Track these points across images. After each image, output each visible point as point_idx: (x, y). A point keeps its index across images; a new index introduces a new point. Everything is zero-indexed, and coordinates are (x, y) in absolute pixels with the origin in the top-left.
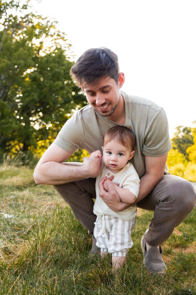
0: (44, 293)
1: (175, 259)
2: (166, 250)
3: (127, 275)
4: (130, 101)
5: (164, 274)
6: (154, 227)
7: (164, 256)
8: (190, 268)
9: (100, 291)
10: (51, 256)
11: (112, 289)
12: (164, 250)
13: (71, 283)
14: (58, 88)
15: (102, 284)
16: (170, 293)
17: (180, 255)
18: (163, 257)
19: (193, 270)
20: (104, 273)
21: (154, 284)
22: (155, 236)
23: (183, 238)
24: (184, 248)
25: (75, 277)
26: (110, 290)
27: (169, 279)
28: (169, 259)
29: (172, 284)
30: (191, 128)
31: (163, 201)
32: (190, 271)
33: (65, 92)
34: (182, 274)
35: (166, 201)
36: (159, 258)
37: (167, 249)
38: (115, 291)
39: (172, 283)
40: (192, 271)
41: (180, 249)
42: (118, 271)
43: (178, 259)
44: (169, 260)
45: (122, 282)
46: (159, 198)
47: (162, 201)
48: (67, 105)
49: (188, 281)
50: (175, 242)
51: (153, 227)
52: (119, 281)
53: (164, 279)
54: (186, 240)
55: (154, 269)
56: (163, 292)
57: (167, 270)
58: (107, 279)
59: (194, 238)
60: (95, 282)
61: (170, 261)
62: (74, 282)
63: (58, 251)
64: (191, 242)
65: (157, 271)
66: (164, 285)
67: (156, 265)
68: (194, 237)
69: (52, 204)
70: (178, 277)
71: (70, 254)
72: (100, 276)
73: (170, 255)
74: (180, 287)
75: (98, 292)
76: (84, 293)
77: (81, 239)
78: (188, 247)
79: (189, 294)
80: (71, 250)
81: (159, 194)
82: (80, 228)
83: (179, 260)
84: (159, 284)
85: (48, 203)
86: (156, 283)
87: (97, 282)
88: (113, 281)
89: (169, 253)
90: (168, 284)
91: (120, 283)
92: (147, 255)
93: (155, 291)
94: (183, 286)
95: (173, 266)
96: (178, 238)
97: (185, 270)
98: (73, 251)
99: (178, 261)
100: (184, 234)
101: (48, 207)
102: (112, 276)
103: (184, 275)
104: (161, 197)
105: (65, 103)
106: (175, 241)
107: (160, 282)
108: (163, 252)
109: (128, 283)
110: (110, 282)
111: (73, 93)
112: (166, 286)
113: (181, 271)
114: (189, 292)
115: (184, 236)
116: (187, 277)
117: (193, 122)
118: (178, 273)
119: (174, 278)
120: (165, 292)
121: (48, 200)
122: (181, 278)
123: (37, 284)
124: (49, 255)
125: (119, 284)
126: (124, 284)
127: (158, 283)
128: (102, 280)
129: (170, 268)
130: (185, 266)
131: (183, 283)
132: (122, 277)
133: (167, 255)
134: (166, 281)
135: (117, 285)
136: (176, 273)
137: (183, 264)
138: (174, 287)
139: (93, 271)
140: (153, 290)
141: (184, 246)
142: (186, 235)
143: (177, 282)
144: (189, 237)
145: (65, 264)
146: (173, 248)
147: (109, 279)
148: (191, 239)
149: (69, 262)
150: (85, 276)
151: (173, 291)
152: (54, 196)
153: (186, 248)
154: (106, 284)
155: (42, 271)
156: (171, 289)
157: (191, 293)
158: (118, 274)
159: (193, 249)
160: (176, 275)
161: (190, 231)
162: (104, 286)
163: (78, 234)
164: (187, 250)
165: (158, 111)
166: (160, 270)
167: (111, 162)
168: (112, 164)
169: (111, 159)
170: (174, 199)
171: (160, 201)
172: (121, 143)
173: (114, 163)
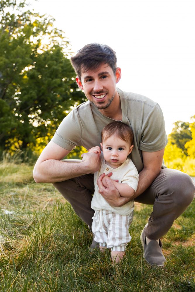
0: (46, 287)
1: (174, 252)
3: (127, 269)
4: (125, 97)
5: (164, 267)
6: (153, 221)
7: (164, 250)
8: (189, 261)
9: (101, 284)
10: (51, 251)
11: (113, 283)
12: (164, 243)
13: (72, 277)
14: (56, 85)
15: (103, 278)
16: (170, 285)
17: (180, 248)
18: (162, 250)
20: (104, 267)
21: (154, 277)
22: (155, 229)
24: (184, 242)
25: (76, 271)
26: (111, 283)
27: (168, 271)
28: (168, 252)
29: (172, 277)
30: (189, 123)
31: (162, 194)
32: (189, 264)
33: (63, 89)
34: (182, 266)
35: (165, 194)
36: (159, 252)
37: (166, 242)
38: (115, 284)
39: (172, 275)
40: (192, 264)
41: (180, 243)
42: (118, 265)
43: (177, 253)
44: (168, 254)
45: (122, 275)
46: (158, 191)
47: (161, 194)
48: (65, 102)
49: (188, 274)
50: (175, 236)
52: (119, 274)
53: (164, 272)
54: (185, 234)
55: (154, 262)
56: (163, 285)
57: (166, 263)
58: (108, 273)
59: (193, 232)
60: (96, 276)
61: (170, 254)
62: (75, 276)
63: (59, 246)
64: (191, 236)
65: (157, 264)
66: (164, 278)
67: (156, 259)
69: (52, 201)
70: (177, 270)
71: (71, 249)
72: (101, 270)
73: (169, 248)
74: (180, 280)
75: (99, 286)
76: (85, 287)
78: (187, 241)
81: (158, 188)
82: (80, 223)
83: (179, 253)
84: (159, 277)
85: (48, 199)
86: (156, 276)
87: (98, 276)
88: (114, 274)
89: (168, 246)
90: (168, 276)
91: (121, 276)
92: (147, 249)
93: (155, 284)
94: (183, 278)
95: (173, 259)
96: (177, 232)
97: (185, 263)
98: (73, 245)
99: (178, 254)
100: (183, 228)
101: (48, 203)
102: (112, 270)
103: (184, 268)
104: (160, 190)
105: (64, 100)
107: (160, 275)
109: (128, 276)
110: (111, 275)
111: (72, 90)
112: (166, 279)
113: (181, 264)
114: (189, 284)
115: (183, 230)
116: (187, 269)
117: (191, 118)
118: (177, 266)
119: (173, 270)
120: (165, 285)
121: (48, 196)
122: (181, 271)
123: (38, 278)
125: (120, 277)
126: (125, 278)
127: (158, 276)
128: (103, 274)
129: (170, 261)
130: (184, 259)
131: (183, 275)
132: (123, 271)
133: (166, 249)
134: (166, 274)
135: (117, 278)
136: (175, 265)
137: (182, 257)
138: (174, 280)
139: (93, 265)
140: (153, 282)
141: (183, 240)
142: (186, 229)
143: (177, 274)
144: (188, 231)
145: (65, 259)
146: (172, 241)
147: (110, 272)
148: (190, 233)
149: (70, 257)
150: (86, 270)
151: (173, 284)
152: (54, 192)
153: (186, 241)
154: (107, 278)
155: (43, 266)
156: (171, 281)
157: (191, 286)
158: (118, 268)
159: (192, 242)
160: (176, 268)
161: (189, 224)
162: (105, 280)
163: (79, 229)
164: (186, 243)
165: (153, 107)
166: (160, 263)
167: (112, 158)
168: (113, 160)
169: (112, 155)
170: (173, 192)
171: (160, 194)
172: (121, 138)
173: (115, 158)
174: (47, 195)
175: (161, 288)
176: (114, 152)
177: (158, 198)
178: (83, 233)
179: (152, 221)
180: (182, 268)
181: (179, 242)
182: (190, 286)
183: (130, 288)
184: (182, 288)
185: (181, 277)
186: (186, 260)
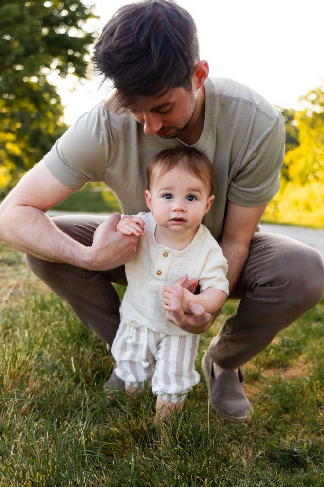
0: (29, 471)
1: (267, 391)
2: (249, 373)
3: (181, 428)
4: (217, 91)
5: (248, 420)
6: (232, 333)
7: (246, 385)
8: (295, 407)
9: (135, 461)
10: (31, 395)
11: (156, 456)
12: (247, 372)
13: (78, 446)
14: (10, 19)
15: (137, 448)
16: (260, 455)
17: (277, 383)
18: (244, 387)
19: (302, 410)
20: (139, 426)
21: (230, 440)
23: (281, 348)
24: (283, 369)
25: (85, 436)
26: (151, 456)
27: (257, 429)
28: (255, 389)
29: (263, 439)
30: (294, 111)
31: (264, 285)
32: (296, 413)
33: (27, 28)
34: (281, 418)
35: (268, 285)
36: (239, 390)
37: (251, 370)
38: (160, 458)
39: (263, 436)
40: (300, 412)
41: (277, 372)
42: (166, 422)
43: (272, 391)
44: (255, 393)
45: (172, 440)
46: (256, 280)
47: (262, 284)
48: (32, 57)
49: (292, 432)
50: (267, 358)
51: (230, 332)
52: (167, 440)
53: (249, 430)
54: (287, 353)
55: (230, 412)
56: (248, 455)
57: (253, 413)
58: (146, 437)
59: (301, 349)
60: (122, 443)
61: (258, 393)
62: (84, 446)
63: (45, 385)
64: (297, 357)
65: (236, 415)
66: (248, 441)
67: (233, 404)
68: (302, 347)
69: (18, 286)
70: (273, 426)
71: (69, 390)
72: (133, 432)
73: (257, 383)
74: (278, 444)
75: (130, 462)
76: (104, 465)
77: (88, 359)
78: (291, 367)
79: (295, 456)
80: (70, 382)
81: (256, 273)
82: (83, 337)
83: (275, 392)
84: (239, 440)
85: (10, 284)
86: (234, 438)
87: (127, 443)
88: (157, 439)
89: (255, 378)
90: (256, 438)
91: (170, 442)
92: (216, 385)
93: (233, 454)
94: (284, 442)
95: (265, 404)
96: (272, 350)
97: (287, 411)
98: (73, 384)
99: (273, 394)
100: (283, 341)
101: (11, 291)
102: (154, 431)
103: (284, 421)
105: (27, 53)
106: (267, 355)
107: (241, 435)
108: (244, 377)
109: (184, 444)
110: (152, 442)
111: (45, 31)
112: (253, 443)
113: (279, 413)
114: (295, 453)
115: (283, 345)
116: (290, 424)
117: (300, 100)
118: (273, 417)
119: (265, 427)
120: (250, 455)
121: (10, 277)
122: (279, 427)
123: (12, 452)
124: (28, 395)
125: (168, 444)
126: (178, 446)
127: (237, 439)
128: (136, 439)
129: (259, 409)
130: (285, 404)
131: (285, 437)
132: (173, 433)
133: (252, 383)
134: (253, 433)
135: (164, 447)
136: (269, 417)
137: (282, 399)
138: (266, 445)
139: (119, 423)
140: (229, 452)
141: (283, 365)
142: (287, 343)
143: (273, 433)
144: (293, 346)
145: (60, 411)
146: (262, 369)
147: (150, 436)
148: (296, 351)
149: (68, 406)
150: (103, 433)
151: (266, 452)
152: (21, 267)
153: (287, 367)
154: (144, 446)
155: (17, 427)
156: (261, 447)
157: (298, 455)
158: (165, 427)
159: (301, 370)
160: (270, 422)
161: (294, 334)
162: (141, 451)
163: (81, 349)
164: (288, 372)
165: (273, 120)
166: (241, 412)
167: (174, 215)
168: (176, 219)
169: (174, 209)
170: (287, 283)
171: (258, 285)
172: (193, 173)
173: (180, 215)
174: (7, 274)
175: (244, 462)
176: (177, 203)
177: (255, 291)
178: (90, 358)
179: (228, 334)
180: (282, 421)
181: (274, 370)
182: (297, 457)
183: (190, 465)
184: (283, 460)
185: (281, 439)
186: (289, 406)
